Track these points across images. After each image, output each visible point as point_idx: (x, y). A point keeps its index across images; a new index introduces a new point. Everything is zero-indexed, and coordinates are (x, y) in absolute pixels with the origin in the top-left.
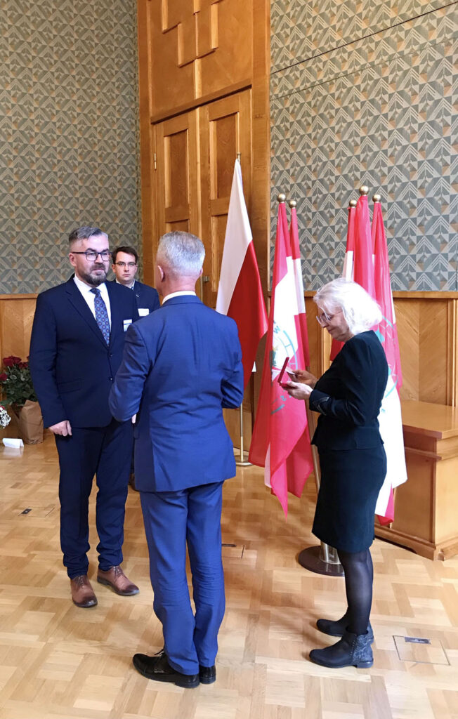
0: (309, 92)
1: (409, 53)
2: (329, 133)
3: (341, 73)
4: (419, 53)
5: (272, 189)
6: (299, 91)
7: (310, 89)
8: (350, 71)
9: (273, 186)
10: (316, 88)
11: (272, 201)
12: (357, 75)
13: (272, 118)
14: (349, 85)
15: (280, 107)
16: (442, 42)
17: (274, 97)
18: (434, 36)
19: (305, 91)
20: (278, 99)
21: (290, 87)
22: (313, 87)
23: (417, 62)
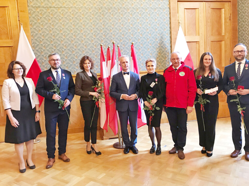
1: (88, 8)
2: (59, 24)
3: (63, 6)
4: (91, 9)
6: (43, 7)
7: (49, 8)
8: (66, 7)
10: (52, 8)
12: (69, 9)
13: (30, 13)
14: (66, 11)
15: (34, 10)
16: (98, 8)
17: (30, 6)
19: (46, 8)
20: (33, 7)
21: (39, 5)
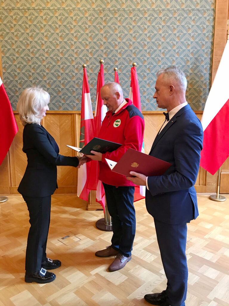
0: (26, 12)
1: (83, 10)
2: (40, 35)
3: (46, 8)
4: (87, 11)
5: (3, 57)
6: (19, 9)
7: (27, 10)
8: (51, 8)
9: (3, 55)
10: (31, 11)
11: (4, 63)
12: (56, 11)
14: (51, 15)
15: (6, 14)
16: (98, 10)
17: (1, 8)
18: (94, 6)
19: (23, 10)
20: (4, 9)
21: (13, 5)
22: (29, 9)
23: (87, 15)
